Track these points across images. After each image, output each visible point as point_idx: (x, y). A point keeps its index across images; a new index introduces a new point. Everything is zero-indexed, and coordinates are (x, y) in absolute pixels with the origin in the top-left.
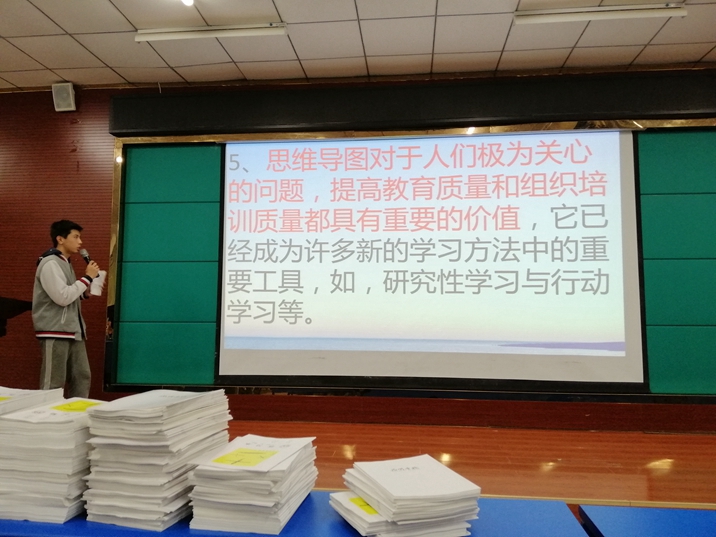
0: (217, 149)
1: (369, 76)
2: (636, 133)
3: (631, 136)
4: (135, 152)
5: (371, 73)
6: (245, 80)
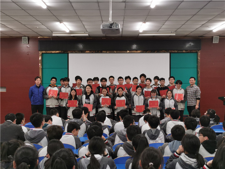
0: (67, 54)
2: (170, 53)
4: (44, 54)
5: (107, 36)
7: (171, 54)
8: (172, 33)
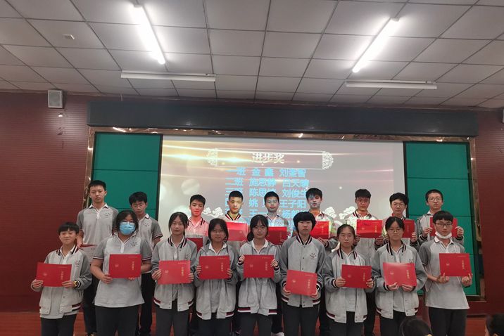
1: (255, 99)
2: (404, 143)
3: (402, 144)
5: (256, 97)
6: (178, 96)
7: (407, 144)
8: (426, 84)
